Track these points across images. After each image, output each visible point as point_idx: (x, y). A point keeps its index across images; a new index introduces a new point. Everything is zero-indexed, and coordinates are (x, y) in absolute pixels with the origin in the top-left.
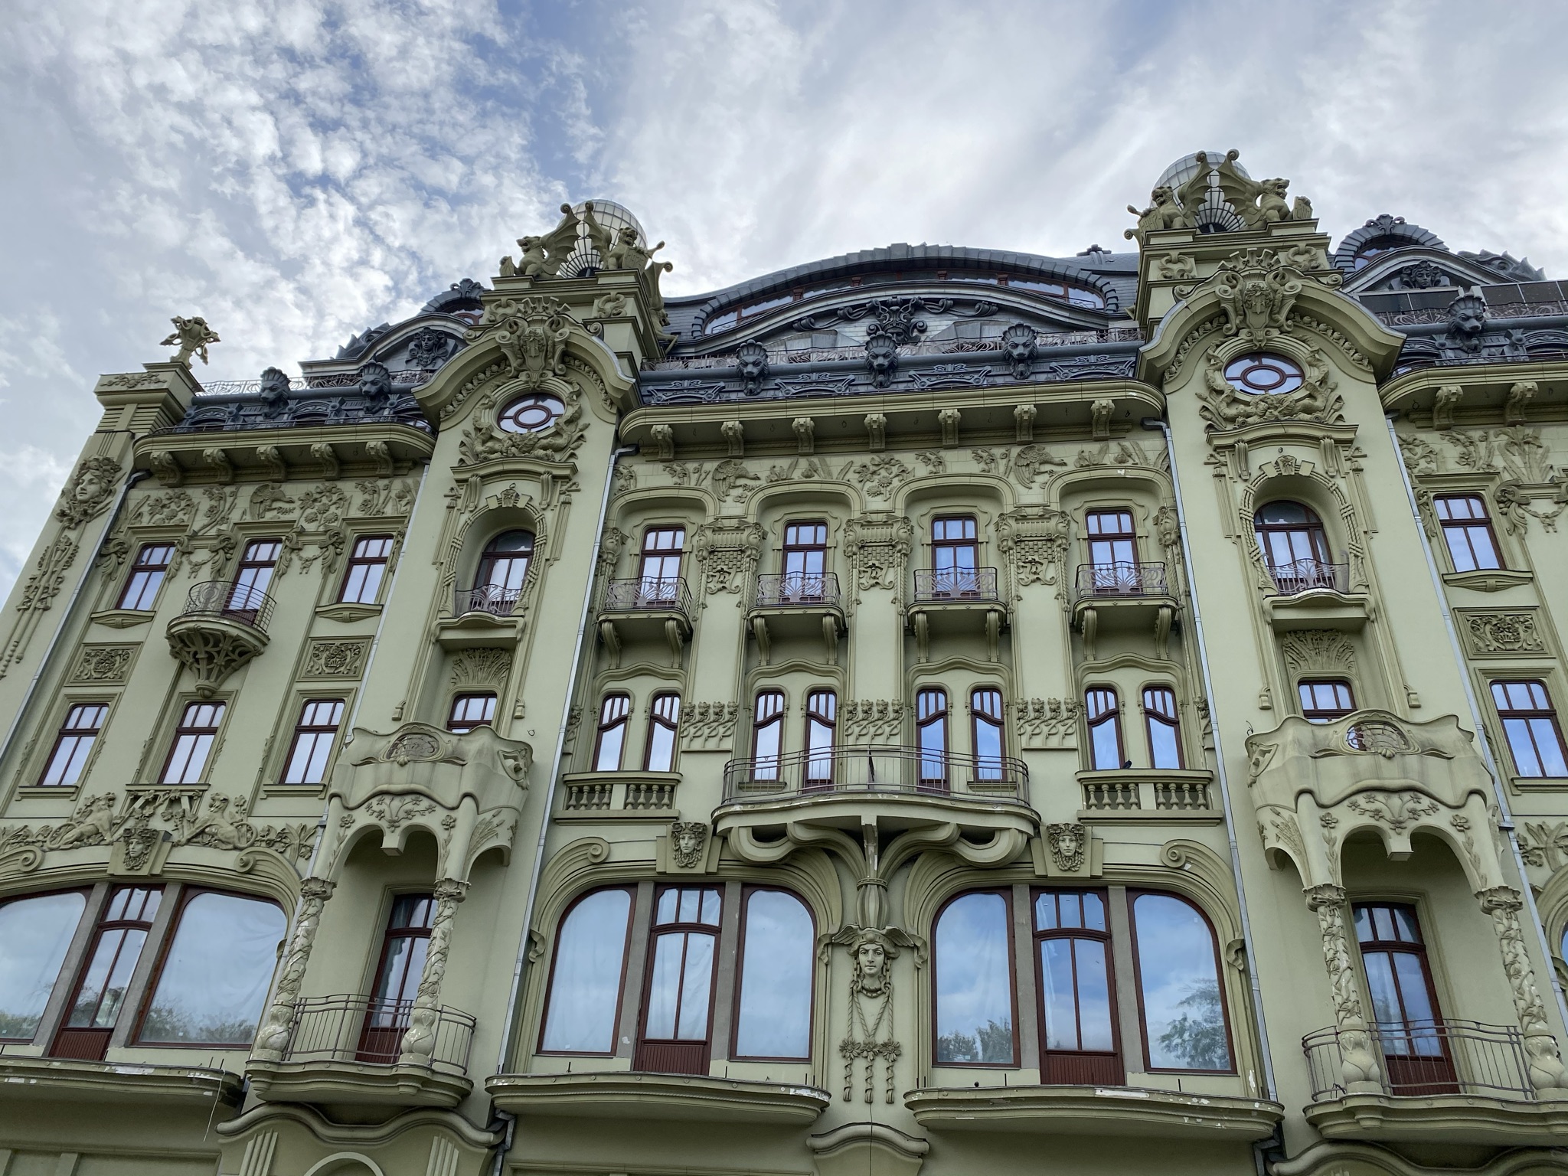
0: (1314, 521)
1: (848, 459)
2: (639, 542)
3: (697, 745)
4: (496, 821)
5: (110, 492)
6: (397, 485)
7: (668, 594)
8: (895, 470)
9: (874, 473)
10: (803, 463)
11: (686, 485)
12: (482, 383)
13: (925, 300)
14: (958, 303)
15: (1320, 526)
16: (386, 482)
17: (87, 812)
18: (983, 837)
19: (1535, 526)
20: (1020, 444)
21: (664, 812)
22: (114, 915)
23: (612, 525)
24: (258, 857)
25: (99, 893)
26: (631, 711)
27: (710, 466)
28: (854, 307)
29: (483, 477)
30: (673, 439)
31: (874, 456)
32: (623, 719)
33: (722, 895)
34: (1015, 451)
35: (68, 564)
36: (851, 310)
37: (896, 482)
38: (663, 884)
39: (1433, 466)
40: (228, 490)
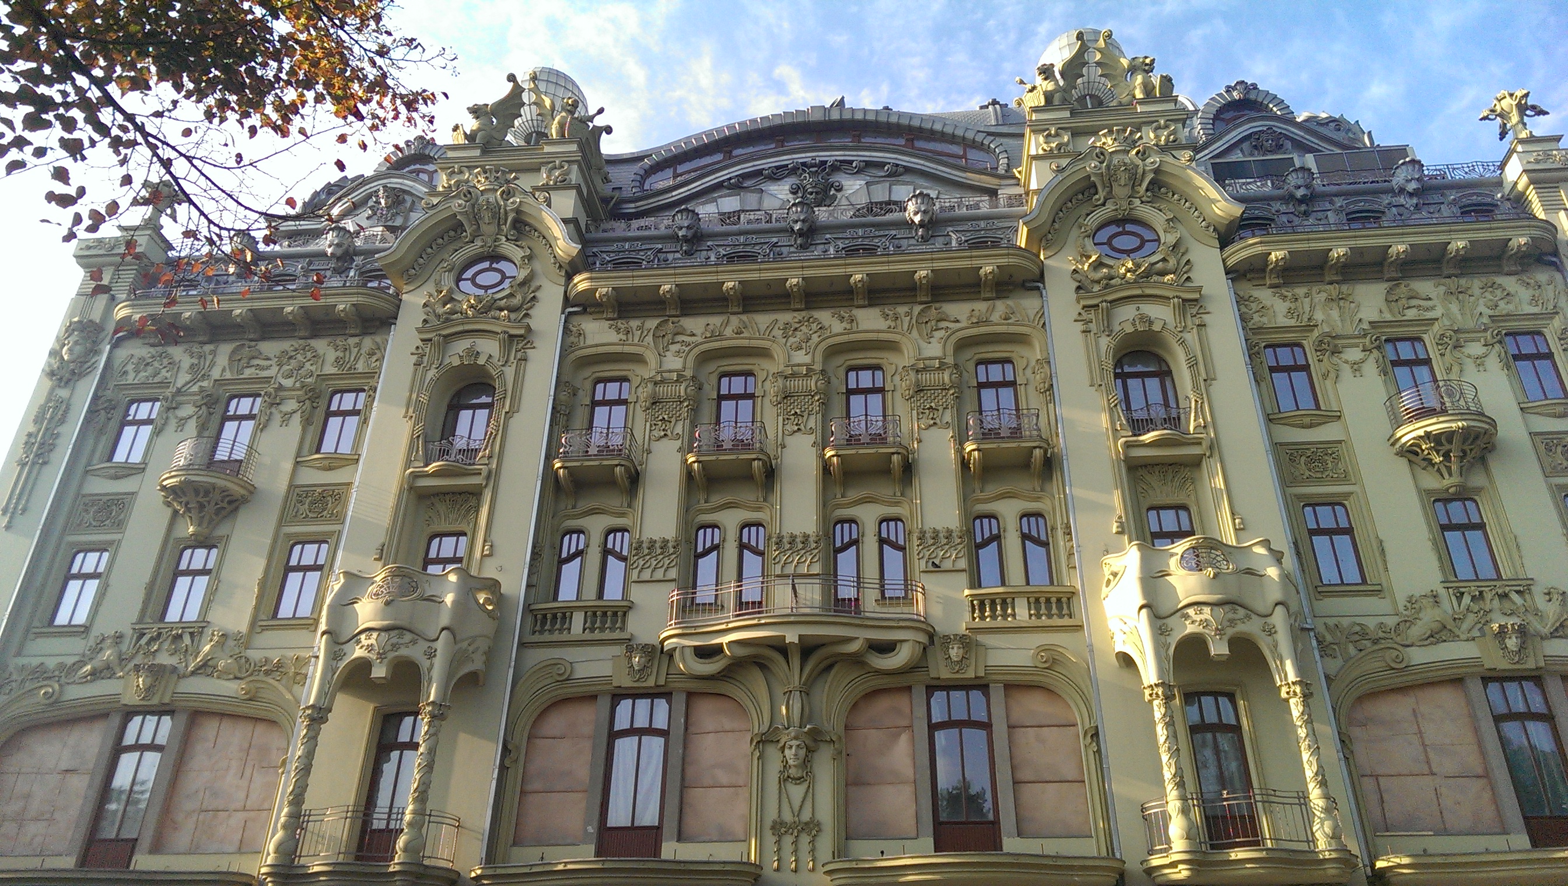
0: (1165, 368)
1: (772, 317)
2: (589, 393)
3: (646, 575)
4: (471, 649)
5: (97, 352)
6: (368, 342)
7: (616, 441)
8: (814, 326)
9: (796, 329)
10: (735, 320)
11: (630, 342)
12: (441, 247)
13: (841, 161)
14: (869, 164)
15: (1169, 373)
16: (356, 340)
17: (98, 649)
18: (887, 648)
19: (1346, 371)
20: (921, 303)
21: (617, 635)
22: (129, 739)
23: (565, 378)
24: (258, 685)
25: (116, 721)
26: (587, 546)
27: (652, 323)
28: (777, 168)
29: (445, 336)
30: (617, 301)
31: (796, 314)
32: (579, 553)
33: (669, 703)
34: (917, 309)
35: (62, 421)
36: (775, 171)
37: (815, 338)
38: (617, 696)
39: (1265, 320)
40: (208, 348)
